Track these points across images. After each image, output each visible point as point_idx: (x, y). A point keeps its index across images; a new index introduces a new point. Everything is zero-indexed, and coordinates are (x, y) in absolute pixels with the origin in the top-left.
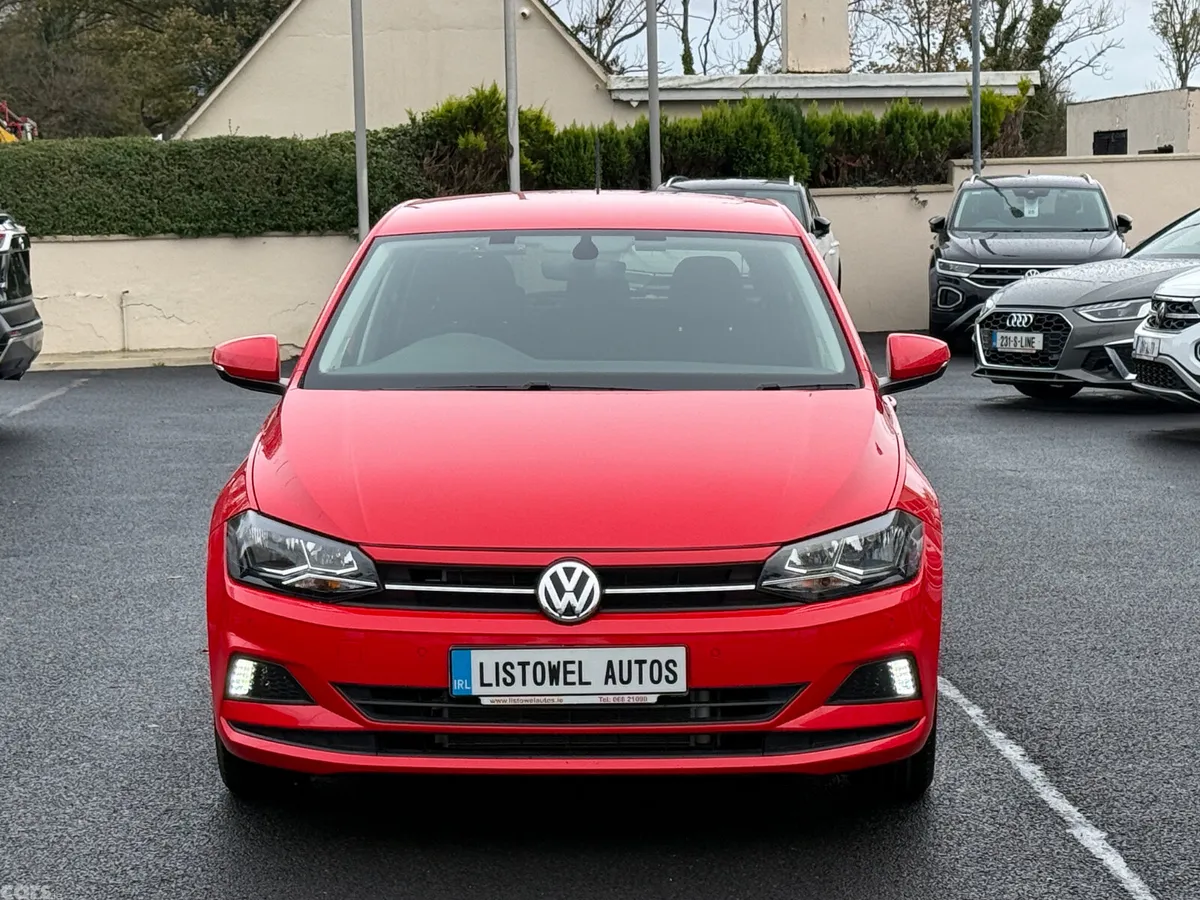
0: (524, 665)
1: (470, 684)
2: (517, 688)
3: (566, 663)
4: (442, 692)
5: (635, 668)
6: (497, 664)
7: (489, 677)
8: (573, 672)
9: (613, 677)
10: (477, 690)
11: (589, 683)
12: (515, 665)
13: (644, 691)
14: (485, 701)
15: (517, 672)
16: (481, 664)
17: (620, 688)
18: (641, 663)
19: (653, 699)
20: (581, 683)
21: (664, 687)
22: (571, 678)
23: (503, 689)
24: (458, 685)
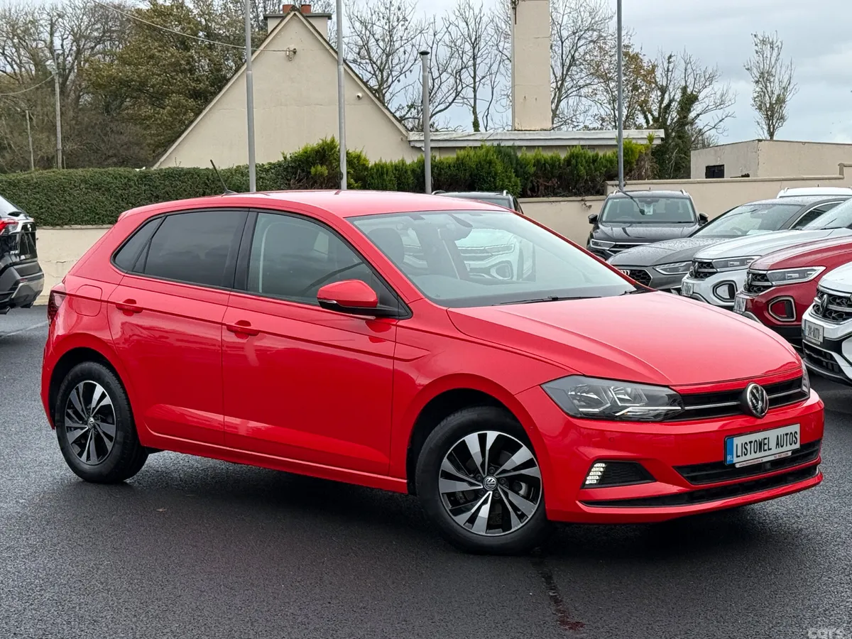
0: (751, 442)
2: (748, 457)
5: (785, 437)
10: (735, 460)
11: (771, 449)
14: (737, 466)
15: (748, 447)
17: (781, 450)
18: (787, 434)
19: (790, 454)
22: (766, 447)
24: (729, 458)
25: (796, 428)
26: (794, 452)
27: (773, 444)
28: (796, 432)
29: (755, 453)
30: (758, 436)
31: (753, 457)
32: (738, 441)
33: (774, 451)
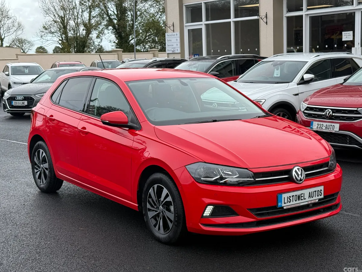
0: (293, 196)
1: (282, 204)
2: (292, 203)
3: (301, 194)
4: (275, 207)
5: (314, 193)
6: (288, 197)
7: (286, 201)
8: (303, 196)
9: (310, 196)
10: (283, 205)
11: (305, 199)
12: (291, 196)
13: (316, 199)
14: (285, 208)
15: (291, 199)
16: (284, 198)
17: (312, 199)
18: (315, 191)
19: (317, 201)
20: (304, 199)
21: (320, 197)
22: (302, 198)
23: (289, 204)
24: (279, 204)
25: (322, 188)
26: (319, 200)
27: (307, 196)
28: (321, 190)
29: (296, 201)
30: (298, 193)
31: (294, 203)
32: (285, 196)
33: (307, 199)
